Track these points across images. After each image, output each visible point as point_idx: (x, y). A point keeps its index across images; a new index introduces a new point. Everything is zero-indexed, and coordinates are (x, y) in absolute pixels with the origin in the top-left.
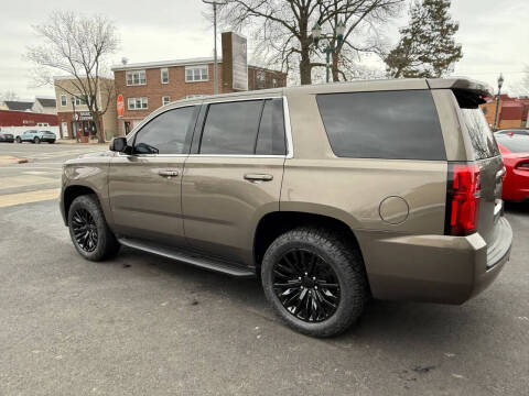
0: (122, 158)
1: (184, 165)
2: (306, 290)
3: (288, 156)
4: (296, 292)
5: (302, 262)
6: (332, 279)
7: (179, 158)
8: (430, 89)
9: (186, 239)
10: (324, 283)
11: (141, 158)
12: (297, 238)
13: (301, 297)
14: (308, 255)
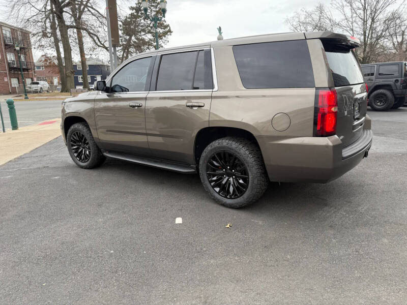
0: (104, 95)
1: (146, 99)
2: (227, 178)
3: (214, 90)
4: (221, 179)
5: (227, 160)
6: (245, 172)
7: (143, 94)
8: (306, 39)
9: (150, 149)
10: (239, 174)
11: (117, 95)
12: (225, 144)
13: (224, 182)
14: (230, 155)
